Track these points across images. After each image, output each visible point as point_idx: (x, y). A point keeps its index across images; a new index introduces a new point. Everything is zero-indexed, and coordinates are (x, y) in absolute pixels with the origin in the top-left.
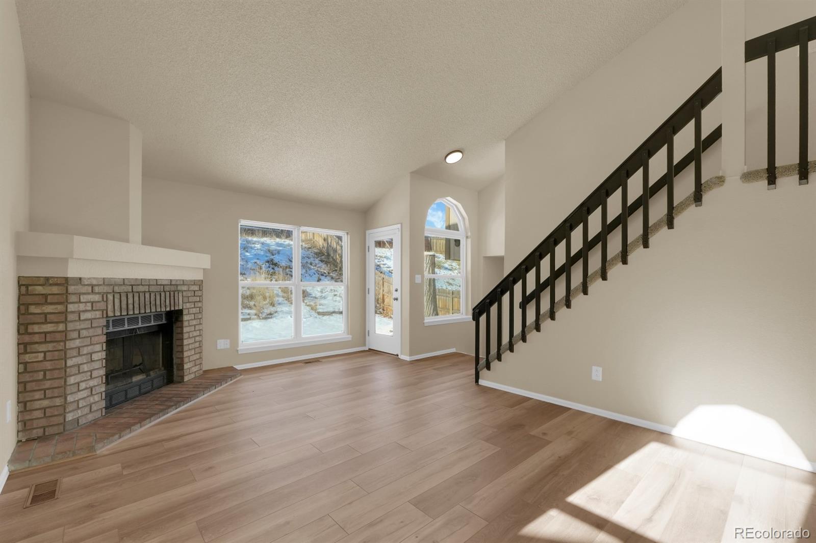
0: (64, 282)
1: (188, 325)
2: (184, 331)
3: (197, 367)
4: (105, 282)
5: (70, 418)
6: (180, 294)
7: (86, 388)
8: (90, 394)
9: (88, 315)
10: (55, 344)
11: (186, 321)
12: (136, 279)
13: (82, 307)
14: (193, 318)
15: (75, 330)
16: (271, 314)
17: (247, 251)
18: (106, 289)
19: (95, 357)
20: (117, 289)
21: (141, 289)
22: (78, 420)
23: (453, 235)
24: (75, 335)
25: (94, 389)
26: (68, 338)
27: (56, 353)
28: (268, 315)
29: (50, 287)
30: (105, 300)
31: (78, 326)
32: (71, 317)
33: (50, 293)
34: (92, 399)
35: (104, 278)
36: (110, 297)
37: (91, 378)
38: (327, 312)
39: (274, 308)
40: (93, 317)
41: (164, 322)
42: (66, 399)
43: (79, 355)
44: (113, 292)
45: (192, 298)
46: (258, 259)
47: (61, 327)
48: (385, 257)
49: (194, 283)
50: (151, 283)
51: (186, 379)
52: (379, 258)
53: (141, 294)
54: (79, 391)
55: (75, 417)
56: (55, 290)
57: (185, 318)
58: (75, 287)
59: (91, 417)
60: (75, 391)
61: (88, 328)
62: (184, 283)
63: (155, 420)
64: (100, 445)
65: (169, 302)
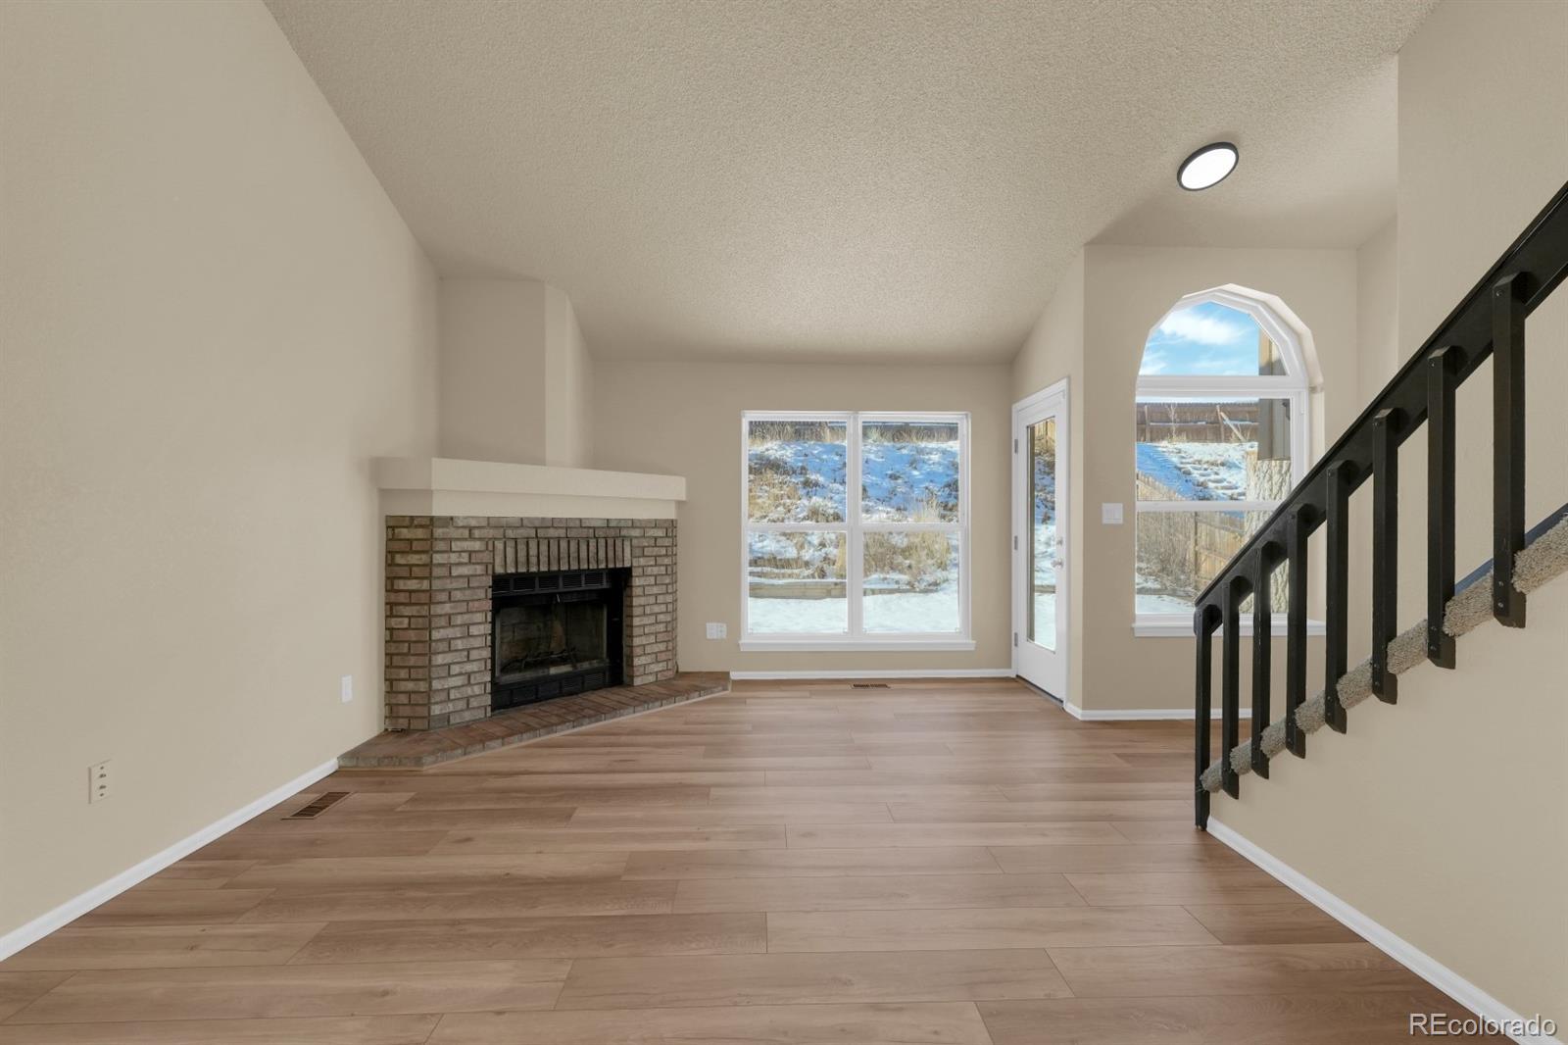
0: (428, 523)
1: (641, 594)
2: (634, 604)
3: (661, 665)
4: (491, 523)
5: (437, 712)
6: (627, 544)
7: (460, 674)
8: (466, 682)
9: (465, 570)
10: (418, 607)
11: (639, 586)
12: (543, 519)
13: (454, 558)
14: (653, 583)
15: (444, 590)
16: (936, 584)
17: (915, 468)
18: (490, 533)
19: (474, 630)
20: (510, 533)
21: (552, 533)
22: (449, 717)
23: (1273, 389)
24: (443, 597)
25: (472, 677)
26: (434, 600)
27: (420, 620)
28: (930, 585)
29: (415, 530)
30: (490, 548)
31: (449, 585)
32: (437, 571)
33: (414, 537)
34: (469, 691)
35: (489, 518)
36: (499, 545)
37: (468, 660)
38: (1048, 586)
39: (944, 573)
40: (471, 573)
41: (605, 585)
42: (430, 683)
43: (450, 625)
44: (505, 537)
45: (650, 549)
46: (932, 481)
47: (425, 585)
48: (1223, 464)
49: (656, 524)
50: (572, 525)
51: (638, 681)
52: (1205, 466)
53: (551, 541)
54: (449, 675)
55: (444, 711)
56: (420, 533)
57: (636, 582)
58: (445, 530)
59: (468, 716)
60: (443, 675)
61: (465, 588)
62: (633, 524)
63: (529, 738)
64: (430, 759)
65: (604, 556)
